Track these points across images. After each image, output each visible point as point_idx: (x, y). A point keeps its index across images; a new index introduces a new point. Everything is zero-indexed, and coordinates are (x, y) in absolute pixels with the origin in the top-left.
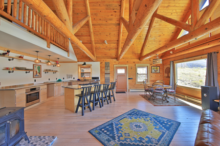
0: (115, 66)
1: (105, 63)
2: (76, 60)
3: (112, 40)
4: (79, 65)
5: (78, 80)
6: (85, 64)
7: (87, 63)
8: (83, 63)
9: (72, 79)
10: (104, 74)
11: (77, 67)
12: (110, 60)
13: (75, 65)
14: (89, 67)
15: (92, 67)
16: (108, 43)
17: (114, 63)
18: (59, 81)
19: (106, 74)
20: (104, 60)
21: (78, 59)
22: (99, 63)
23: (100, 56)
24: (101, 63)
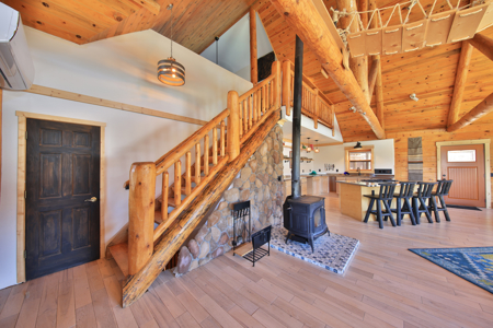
0: (439, 145)
1: (409, 140)
2: (341, 140)
3: (434, 87)
4: (346, 149)
5: (346, 173)
6: (358, 145)
7: (363, 143)
8: (355, 144)
9: (335, 172)
10: (405, 164)
11: (343, 151)
12: (422, 132)
13: (340, 150)
14: (369, 150)
15: (374, 150)
16: (420, 98)
17: (438, 138)
18: (313, 173)
19: (409, 163)
20: (405, 133)
21: (344, 137)
22: (392, 141)
23: (395, 126)
24: (397, 141)
